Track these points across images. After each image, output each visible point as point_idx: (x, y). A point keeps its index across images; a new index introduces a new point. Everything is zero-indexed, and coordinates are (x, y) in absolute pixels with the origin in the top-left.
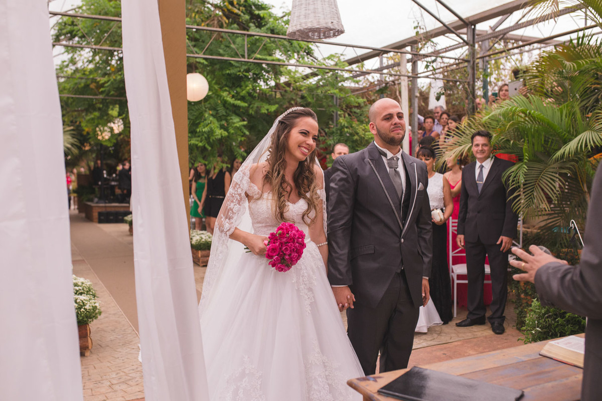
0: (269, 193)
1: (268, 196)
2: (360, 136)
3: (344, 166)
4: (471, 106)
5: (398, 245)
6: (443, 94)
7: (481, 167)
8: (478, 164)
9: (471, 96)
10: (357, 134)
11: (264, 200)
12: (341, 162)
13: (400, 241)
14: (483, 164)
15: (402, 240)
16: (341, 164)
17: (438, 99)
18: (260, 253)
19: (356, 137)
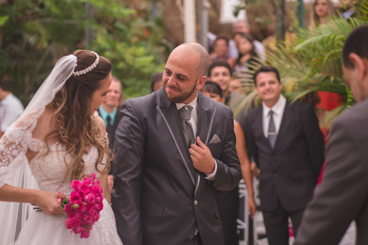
0: (57, 145)
1: (57, 148)
2: (127, 64)
3: (133, 112)
4: (280, 25)
5: (191, 208)
6: (243, 8)
7: (271, 113)
8: (266, 110)
9: (280, 11)
10: (123, 60)
11: (53, 153)
12: (130, 107)
13: (193, 203)
14: (274, 109)
15: (196, 202)
16: (130, 109)
17: (236, 14)
18: (55, 213)
19: (121, 65)
